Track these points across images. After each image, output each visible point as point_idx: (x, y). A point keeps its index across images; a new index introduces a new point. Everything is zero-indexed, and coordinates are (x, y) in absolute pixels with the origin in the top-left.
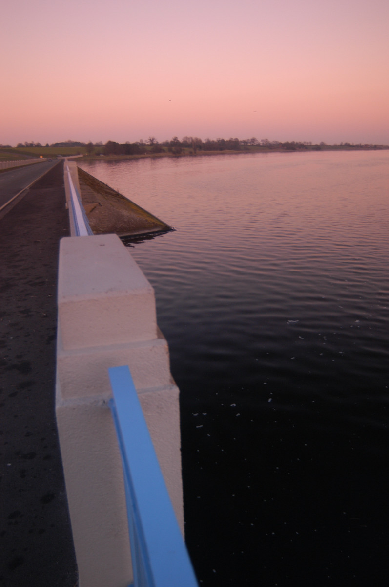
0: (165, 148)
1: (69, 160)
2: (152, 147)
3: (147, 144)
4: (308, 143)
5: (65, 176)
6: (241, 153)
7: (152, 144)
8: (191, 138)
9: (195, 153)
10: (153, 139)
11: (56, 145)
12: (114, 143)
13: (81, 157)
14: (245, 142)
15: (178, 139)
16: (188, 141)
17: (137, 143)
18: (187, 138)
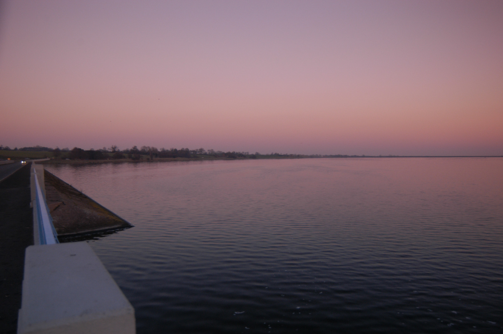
0: (126, 155)
1: (36, 163)
2: (114, 154)
3: (109, 151)
4: (246, 153)
5: (31, 178)
6: (191, 160)
7: (114, 152)
8: (149, 147)
9: (152, 159)
10: (115, 147)
11: (25, 149)
12: (80, 149)
13: (48, 161)
14: (194, 151)
15: (137, 148)
16: (146, 150)
17: (101, 150)
18: (145, 147)
